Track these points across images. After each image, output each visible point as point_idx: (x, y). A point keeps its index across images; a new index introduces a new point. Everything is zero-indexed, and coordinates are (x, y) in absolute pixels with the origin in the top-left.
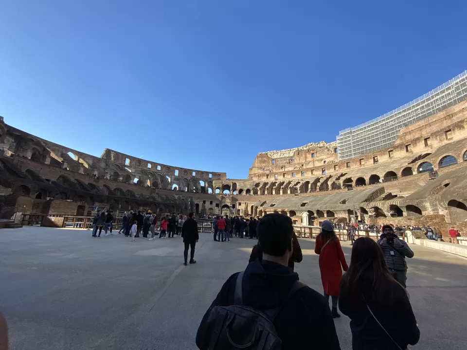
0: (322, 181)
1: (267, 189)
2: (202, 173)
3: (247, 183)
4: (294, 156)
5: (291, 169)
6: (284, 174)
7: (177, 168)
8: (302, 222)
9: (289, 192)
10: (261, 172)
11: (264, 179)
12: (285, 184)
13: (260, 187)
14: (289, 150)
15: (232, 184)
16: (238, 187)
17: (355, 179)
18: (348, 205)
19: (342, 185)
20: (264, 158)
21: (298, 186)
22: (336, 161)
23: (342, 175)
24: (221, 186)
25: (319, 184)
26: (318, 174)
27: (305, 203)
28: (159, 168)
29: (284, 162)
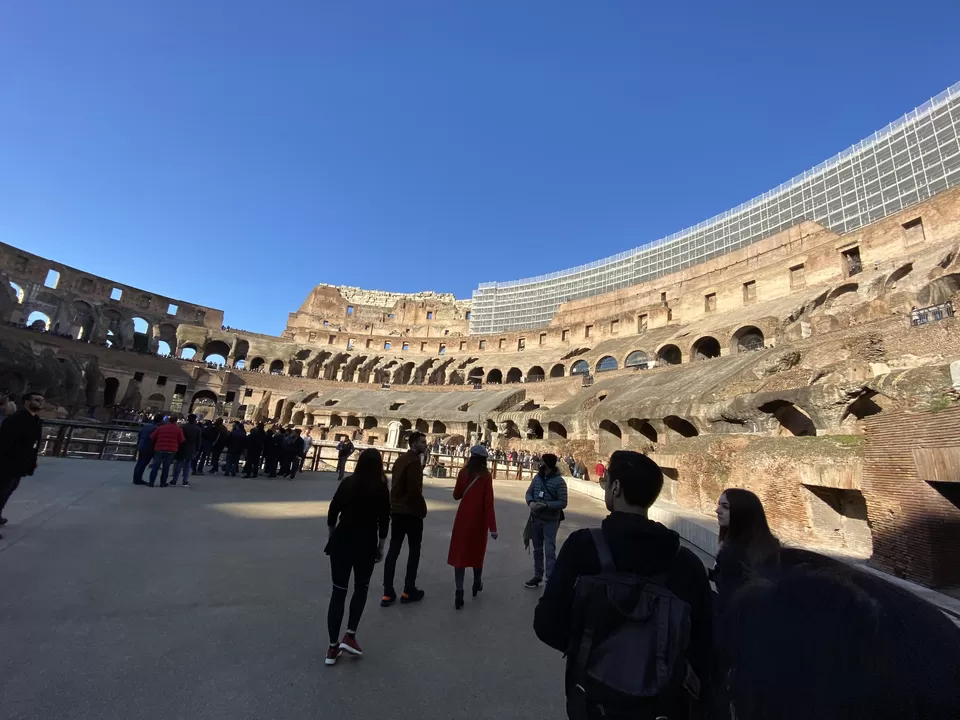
0: (436, 365)
1: (326, 366)
2: (147, 296)
3: (278, 346)
4: (394, 308)
5: (384, 333)
6: (369, 341)
7: (56, 266)
8: (386, 440)
9: (372, 378)
10: (317, 326)
11: (322, 344)
12: (367, 361)
13: (308, 360)
14: (388, 293)
15: (234, 342)
16: (252, 352)
17: (488, 371)
18: (471, 415)
19: (466, 378)
20: (330, 299)
21: (392, 370)
22: (465, 335)
23: (470, 361)
24: (201, 341)
25: (430, 371)
26: (431, 351)
27: (400, 404)
29: (374, 316)
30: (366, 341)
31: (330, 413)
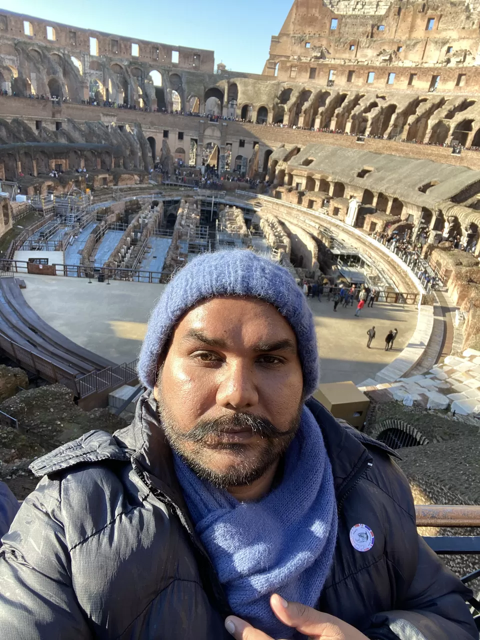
0: (420, 112)
1: (306, 110)
2: (155, 47)
3: (261, 86)
4: (387, 16)
6: (350, 74)
7: (94, 34)
8: (347, 214)
9: (348, 127)
11: (303, 81)
12: (346, 102)
13: (290, 103)
15: (227, 87)
19: (451, 131)
23: (462, 106)
24: (202, 88)
28: (51, 34)
29: (361, 29)
30: (347, 73)
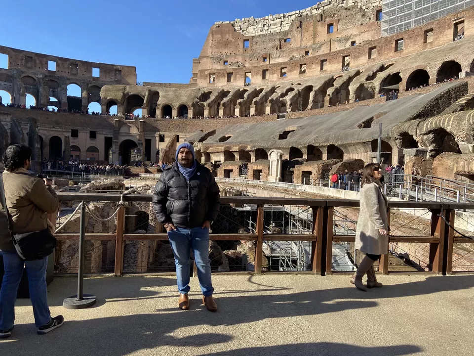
0: (337, 84)
1: (224, 105)
3: (183, 92)
4: (290, 30)
6: (264, 72)
8: (269, 173)
9: (268, 110)
10: (218, 66)
11: (222, 84)
12: (263, 92)
14: (281, 15)
15: (147, 94)
16: (161, 101)
17: (407, 75)
19: (377, 90)
20: (226, 36)
21: (288, 98)
22: (375, 39)
25: (330, 91)
26: (333, 68)
27: (289, 132)
29: (270, 44)
30: (262, 72)
31: (222, 149)
